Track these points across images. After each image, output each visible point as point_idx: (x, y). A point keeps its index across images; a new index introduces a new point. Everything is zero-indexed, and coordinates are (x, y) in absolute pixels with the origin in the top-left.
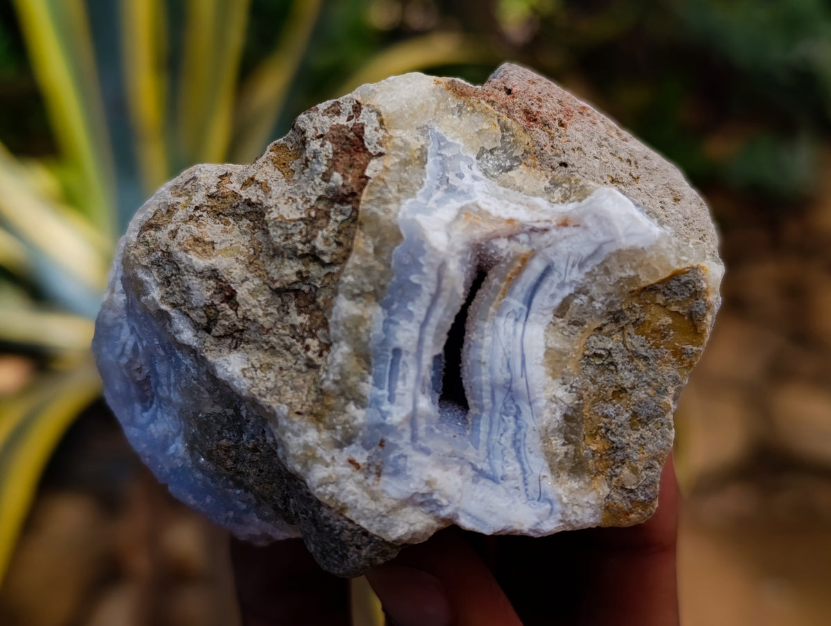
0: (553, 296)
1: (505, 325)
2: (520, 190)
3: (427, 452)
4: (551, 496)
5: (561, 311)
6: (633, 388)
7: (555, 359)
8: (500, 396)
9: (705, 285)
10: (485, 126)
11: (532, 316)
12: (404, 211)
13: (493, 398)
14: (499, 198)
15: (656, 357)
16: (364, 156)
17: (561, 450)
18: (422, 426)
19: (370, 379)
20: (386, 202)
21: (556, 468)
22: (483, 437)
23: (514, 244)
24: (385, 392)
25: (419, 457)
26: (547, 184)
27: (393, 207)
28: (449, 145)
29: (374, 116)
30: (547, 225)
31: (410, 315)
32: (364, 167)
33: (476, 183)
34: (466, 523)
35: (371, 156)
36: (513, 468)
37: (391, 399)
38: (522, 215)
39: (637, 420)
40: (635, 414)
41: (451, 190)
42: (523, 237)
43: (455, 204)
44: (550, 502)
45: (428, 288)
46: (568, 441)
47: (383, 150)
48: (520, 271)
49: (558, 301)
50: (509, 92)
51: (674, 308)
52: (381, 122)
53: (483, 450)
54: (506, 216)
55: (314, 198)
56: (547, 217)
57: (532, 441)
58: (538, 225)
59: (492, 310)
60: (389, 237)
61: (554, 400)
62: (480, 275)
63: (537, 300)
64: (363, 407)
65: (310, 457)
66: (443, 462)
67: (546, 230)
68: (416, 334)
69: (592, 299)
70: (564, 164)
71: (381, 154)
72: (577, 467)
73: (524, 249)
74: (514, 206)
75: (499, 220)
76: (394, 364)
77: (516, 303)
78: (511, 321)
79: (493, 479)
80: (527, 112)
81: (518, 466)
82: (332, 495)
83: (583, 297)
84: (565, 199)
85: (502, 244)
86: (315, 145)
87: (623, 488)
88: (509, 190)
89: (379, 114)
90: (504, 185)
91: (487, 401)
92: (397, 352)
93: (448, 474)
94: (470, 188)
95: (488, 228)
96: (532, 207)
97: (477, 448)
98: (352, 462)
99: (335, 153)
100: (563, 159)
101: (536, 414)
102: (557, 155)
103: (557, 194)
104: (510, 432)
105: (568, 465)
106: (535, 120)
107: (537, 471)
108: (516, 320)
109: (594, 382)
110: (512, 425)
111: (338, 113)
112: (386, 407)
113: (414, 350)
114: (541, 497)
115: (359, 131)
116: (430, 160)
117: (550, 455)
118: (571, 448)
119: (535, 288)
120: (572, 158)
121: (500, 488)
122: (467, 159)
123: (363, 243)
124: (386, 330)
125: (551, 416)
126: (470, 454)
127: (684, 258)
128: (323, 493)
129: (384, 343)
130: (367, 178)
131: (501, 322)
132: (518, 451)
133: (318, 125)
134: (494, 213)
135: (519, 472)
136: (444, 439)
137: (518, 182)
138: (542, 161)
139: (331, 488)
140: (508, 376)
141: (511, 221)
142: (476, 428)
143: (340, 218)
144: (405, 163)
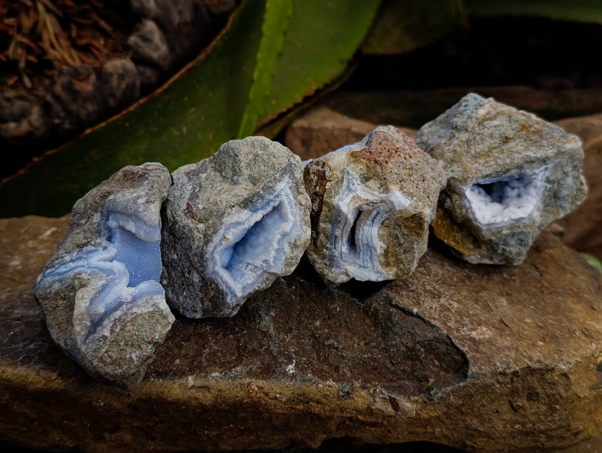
0: (380, 220)
1: (366, 228)
2: (371, 188)
3: (345, 262)
4: (380, 272)
5: (383, 223)
6: (404, 243)
7: (381, 237)
8: (365, 247)
9: (423, 217)
10: (362, 167)
11: (374, 225)
12: (335, 201)
13: (363, 247)
14: (365, 191)
15: (411, 235)
16: (325, 181)
17: (383, 260)
18: (344, 255)
19: (329, 243)
20: (331, 197)
21: (382, 264)
22: (361, 257)
23: (368, 207)
24: (333, 246)
25: (343, 263)
26: (379, 186)
27: (333, 199)
28: (350, 175)
29: (328, 168)
30: (377, 202)
31: (339, 228)
32: (325, 186)
33: (358, 186)
34: (357, 279)
35: (328, 181)
36: (370, 265)
37: (335, 248)
38: (371, 198)
39: (405, 252)
40: (404, 250)
41: (350, 190)
42: (371, 204)
43: (351, 195)
44: (380, 273)
45: (343, 222)
46: (385, 258)
47: (330, 179)
48: (369, 214)
49: (381, 221)
50: (370, 152)
51: (415, 222)
52: (330, 170)
53: (361, 260)
54: (366, 198)
55: (312, 193)
56: (377, 199)
57: (375, 258)
58: (374, 201)
59: (362, 225)
60: (332, 208)
61: (381, 247)
62: (359, 213)
63: (375, 221)
64: (328, 250)
65: (315, 261)
66: (350, 264)
67: (377, 203)
68: (341, 232)
69: (391, 221)
70: (385, 179)
71: (330, 181)
72: (387, 264)
73: (371, 208)
74: (368, 194)
75: (364, 200)
76: (335, 239)
77: (369, 222)
78: (368, 227)
79: (364, 267)
80: (375, 160)
81: (371, 264)
82: (321, 272)
83: (388, 221)
84: (383, 192)
85: (365, 207)
86: (312, 176)
87: (401, 270)
88: (368, 188)
89: (330, 167)
90: (366, 186)
91: (362, 248)
92: (336, 236)
93: (352, 267)
94: (356, 188)
95: (360, 203)
96: (374, 195)
97: (359, 260)
98: (325, 264)
99: (317, 180)
100: (385, 177)
101: (376, 251)
102: (383, 176)
103: (381, 190)
104: (369, 256)
105: (385, 264)
106: (377, 163)
107: (376, 265)
108: (370, 226)
109: (392, 242)
110: (369, 254)
111: (319, 165)
112: (334, 251)
113: (340, 236)
114: (378, 272)
115: (324, 173)
116: (345, 181)
117: (380, 261)
118: (386, 259)
119: (374, 218)
120: (387, 176)
121: (366, 270)
122: (356, 178)
123: (324, 208)
124: (332, 231)
125: (379, 251)
126: (358, 261)
127: (417, 210)
128: (319, 271)
129: (332, 234)
130: (326, 189)
131: (365, 227)
132: (371, 260)
133: (313, 169)
134: (362, 197)
135: (371, 265)
136: (350, 258)
137: (371, 185)
138: (378, 178)
139: (321, 270)
140: (367, 242)
141: (367, 200)
142: (359, 255)
143: (319, 200)
144: (337, 182)
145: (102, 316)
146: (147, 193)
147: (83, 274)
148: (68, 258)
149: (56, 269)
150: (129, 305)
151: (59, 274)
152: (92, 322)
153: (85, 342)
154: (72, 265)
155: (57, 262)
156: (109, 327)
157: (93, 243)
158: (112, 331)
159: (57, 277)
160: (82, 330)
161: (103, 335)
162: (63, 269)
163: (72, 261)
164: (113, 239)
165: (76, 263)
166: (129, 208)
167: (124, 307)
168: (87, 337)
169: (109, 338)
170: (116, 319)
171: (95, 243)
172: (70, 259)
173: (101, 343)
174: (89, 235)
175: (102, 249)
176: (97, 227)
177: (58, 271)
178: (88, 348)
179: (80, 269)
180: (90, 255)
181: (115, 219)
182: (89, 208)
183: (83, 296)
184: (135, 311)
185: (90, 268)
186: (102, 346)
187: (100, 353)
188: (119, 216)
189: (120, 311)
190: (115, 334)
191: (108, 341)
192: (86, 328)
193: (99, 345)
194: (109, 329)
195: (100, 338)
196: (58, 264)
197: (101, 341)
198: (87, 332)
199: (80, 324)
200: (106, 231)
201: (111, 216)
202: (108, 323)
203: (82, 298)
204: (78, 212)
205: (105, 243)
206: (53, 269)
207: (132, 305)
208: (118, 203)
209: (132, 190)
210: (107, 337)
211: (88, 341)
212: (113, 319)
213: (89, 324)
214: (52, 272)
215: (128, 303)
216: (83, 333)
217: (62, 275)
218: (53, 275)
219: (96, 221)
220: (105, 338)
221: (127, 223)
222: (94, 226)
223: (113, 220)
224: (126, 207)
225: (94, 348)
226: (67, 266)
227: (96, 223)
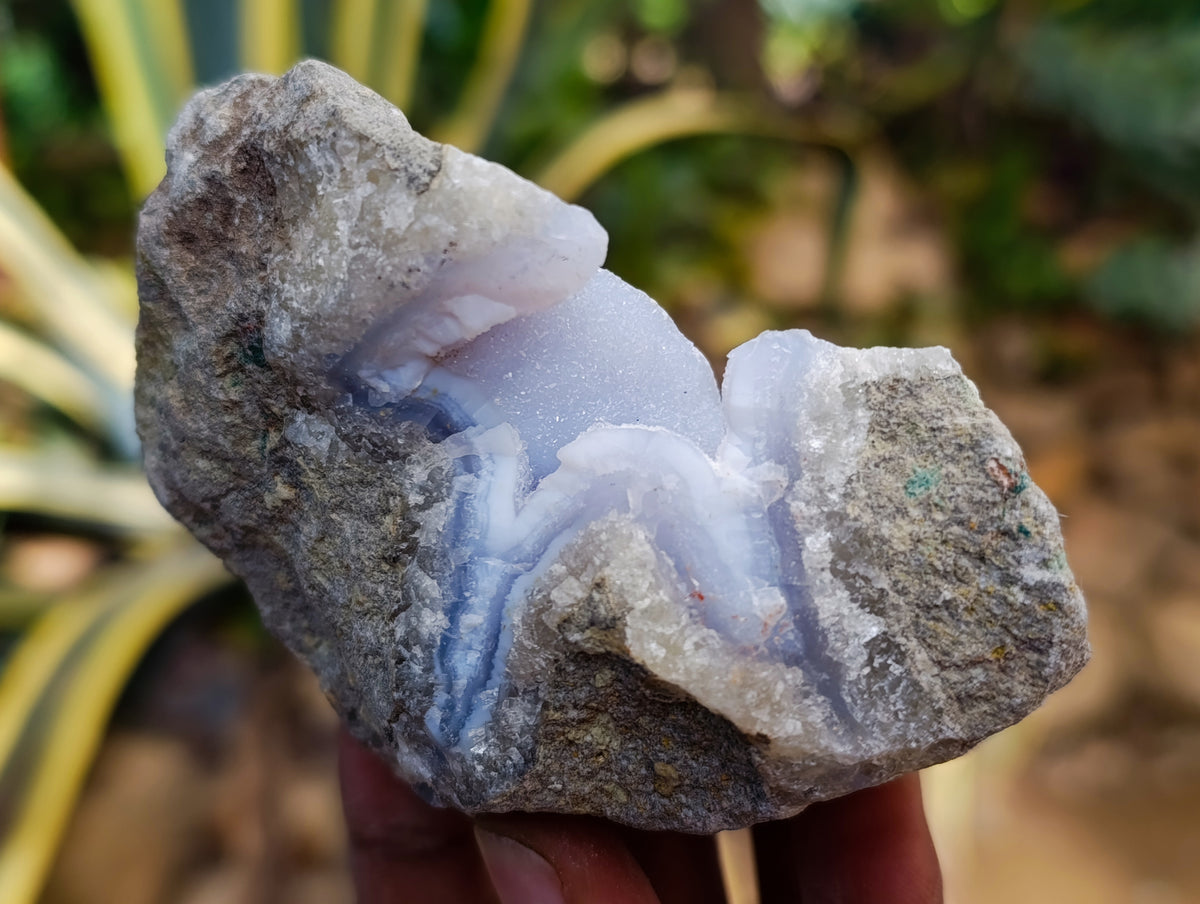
145: (795, 613)
146: (373, 177)
147: (555, 595)
148: (432, 622)
149: (449, 689)
150: (804, 486)
151: (481, 682)
152: (792, 661)
153: (853, 729)
154: (475, 619)
155: (417, 669)
156: (850, 609)
157: (415, 499)
158: (875, 605)
159: (487, 699)
160: (802, 714)
161: (867, 645)
162: (466, 662)
163: (454, 611)
164: (455, 417)
165: (473, 601)
166: (400, 277)
167: (797, 507)
168: (840, 710)
169: (896, 628)
170: (833, 562)
171: (423, 489)
172: (440, 615)
173: (896, 670)
174: (370, 497)
175: (466, 478)
176: (357, 449)
177: (462, 683)
178: (884, 729)
179: (517, 596)
180: (473, 534)
181: (391, 363)
182: (234, 443)
183: (664, 642)
184: (843, 479)
185: (534, 559)
186: (908, 672)
187: (932, 691)
188: (393, 340)
189: (808, 532)
190: (893, 597)
191: (900, 640)
192: (806, 695)
193: (898, 680)
194: (857, 612)
195: (870, 660)
196: (428, 670)
197: (885, 666)
198: (821, 699)
199: (777, 710)
200: (404, 425)
201: (363, 374)
202: (832, 604)
203: (674, 650)
204: (216, 492)
205: (446, 454)
206: (441, 697)
207: (807, 475)
208: (345, 311)
209: (304, 235)
210: (885, 637)
211: (858, 716)
212: (827, 576)
213: (795, 676)
214: (450, 706)
215: (789, 488)
216: (817, 716)
217: (488, 677)
218: (469, 709)
219: (325, 444)
220: (884, 646)
221: (448, 322)
222: (341, 459)
223: (387, 373)
224: (392, 286)
225: (899, 705)
226: (467, 639)
227: (333, 446)
